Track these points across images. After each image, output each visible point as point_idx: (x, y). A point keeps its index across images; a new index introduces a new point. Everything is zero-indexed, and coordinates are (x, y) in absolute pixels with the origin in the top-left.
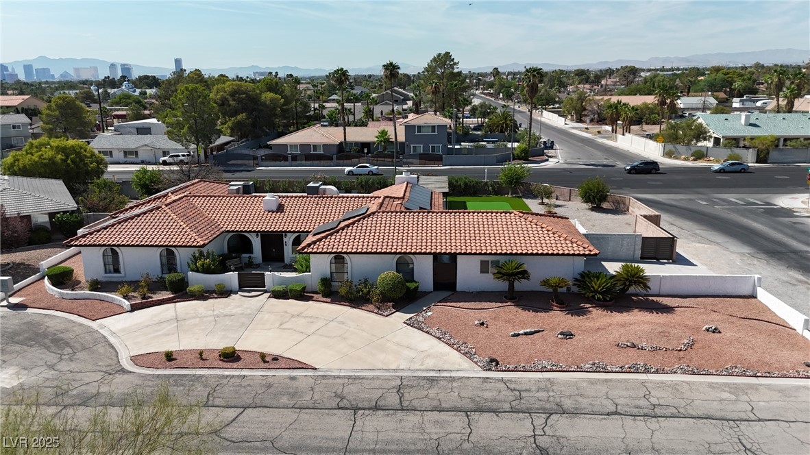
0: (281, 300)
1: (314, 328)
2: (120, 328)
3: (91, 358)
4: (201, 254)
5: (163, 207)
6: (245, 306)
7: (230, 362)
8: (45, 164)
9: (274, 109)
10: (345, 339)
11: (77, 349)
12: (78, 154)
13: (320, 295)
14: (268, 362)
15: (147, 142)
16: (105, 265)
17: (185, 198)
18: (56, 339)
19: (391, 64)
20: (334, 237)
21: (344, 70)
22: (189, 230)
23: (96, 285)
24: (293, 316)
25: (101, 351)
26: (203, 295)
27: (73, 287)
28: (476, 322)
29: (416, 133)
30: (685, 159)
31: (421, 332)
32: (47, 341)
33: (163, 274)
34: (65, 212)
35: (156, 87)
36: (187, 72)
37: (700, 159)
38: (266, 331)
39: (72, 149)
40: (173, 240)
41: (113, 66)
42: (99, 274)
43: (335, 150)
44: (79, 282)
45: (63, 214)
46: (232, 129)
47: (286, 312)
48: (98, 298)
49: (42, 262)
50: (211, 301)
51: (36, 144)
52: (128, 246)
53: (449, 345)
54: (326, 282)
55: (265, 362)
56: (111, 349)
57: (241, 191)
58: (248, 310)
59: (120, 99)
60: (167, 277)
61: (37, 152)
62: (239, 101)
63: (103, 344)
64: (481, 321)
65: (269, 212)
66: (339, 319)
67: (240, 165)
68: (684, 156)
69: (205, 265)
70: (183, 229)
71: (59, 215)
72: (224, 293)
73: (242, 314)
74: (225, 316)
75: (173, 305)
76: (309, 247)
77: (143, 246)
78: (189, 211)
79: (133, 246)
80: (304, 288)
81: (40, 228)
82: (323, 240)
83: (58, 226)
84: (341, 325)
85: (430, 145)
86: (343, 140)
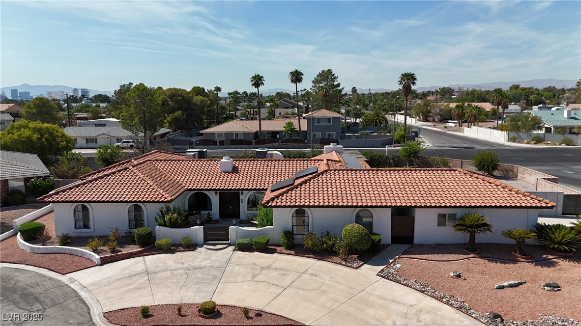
0: (246, 253)
1: (287, 281)
2: (90, 282)
3: (63, 315)
4: (168, 209)
5: (130, 167)
6: (213, 258)
7: (211, 318)
8: (23, 142)
9: (203, 108)
10: (324, 292)
11: (47, 305)
12: (51, 134)
13: (283, 248)
14: (251, 318)
15: (105, 132)
16: (75, 220)
17: (148, 162)
18: (25, 294)
19: (297, 71)
20: (294, 192)
21: (261, 76)
22: (156, 187)
23: (66, 240)
24: (263, 268)
25: (72, 306)
26: (170, 249)
27: (44, 241)
28: (452, 274)
29: (316, 124)
30: (528, 143)
31: (399, 285)
32: (16, 297)
33: (130, 229)
34: (38, 178)
35: (107, 103)
36: (134, 85)
37: (539, 143)
38: (240, 284)
39: (46, 130)
40: (142, 196)
41: (75, 90)
42: (69, 228)
43: (252, 136)
44: (50, 238)
45: (37, 179)
46: (170, 123)
47: (254, 264)
48: (68, 252)
49: (16, 220)
50: (178, 254)
51: (16, 126)
52: (99, 202)
53: (436, 298)
54: (288, 234)
55: (249, 318)
56: (82, 305)
57: (197, 156)
58: (217, 263)
59: (82, 108)
60: (136, 231)
61: (17, 132)
62: (177, 102)
63: (74, 299)
64: (458, 273)
65: (225, 173)
66: (310, 271)
67: (179, 149)
68: (526, 141)
69: (172, 220)
70: (151, 186)
71: (33, 180)
72: (191, 246)
73: (212, 267)
74: (195, 268)
75: (141, 258)
76: (273, 200)
77: (113, 202)
78: (153, 172)
79: (104, 202)
80: (268, 241)
81: (15, 191)
82: (285, 195)
83: (31, 189)
84: (314, 278)
85: (327, 133)
86: (258, 130)
